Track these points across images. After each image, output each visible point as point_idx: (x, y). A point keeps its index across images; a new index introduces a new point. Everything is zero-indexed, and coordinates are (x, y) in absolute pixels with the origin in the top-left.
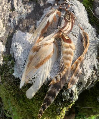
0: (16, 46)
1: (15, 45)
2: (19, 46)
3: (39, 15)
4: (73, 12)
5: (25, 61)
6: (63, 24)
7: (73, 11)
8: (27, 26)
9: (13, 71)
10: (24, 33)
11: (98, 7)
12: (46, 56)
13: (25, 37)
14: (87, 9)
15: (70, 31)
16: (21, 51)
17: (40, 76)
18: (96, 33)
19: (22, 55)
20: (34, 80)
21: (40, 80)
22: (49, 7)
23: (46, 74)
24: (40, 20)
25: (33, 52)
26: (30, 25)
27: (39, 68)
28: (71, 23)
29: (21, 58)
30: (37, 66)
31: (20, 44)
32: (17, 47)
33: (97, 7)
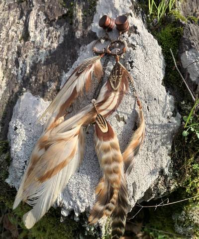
0: (16, 128)
1: (14, 125)
2: (21, 130)
3: (70, 59)
4: (131, 63)
5: (26, 162)
6: (103, 94)
7: (130, 61)
8: (43, 82)
9: (7, 176)
10: (36, 99)
11: (187, 52)
12: (58, 164)
13: (35, 109)
14: (165, 53)
16: (23, 141)
17: (44, 196)
18: (173, 108)
19: (23, 149)
20: (35, 202)
21: (44, 203)
22: (89, 43)
23: (54, 196)
24: (69, 70)
25: (40, 150)
26: (50, 80)
27: (44, 183)
28: (118, 93)
29: (20, 155)
30: (42, 179)
31: (23, 125)
32: (17, 131)
33: (187, 50)
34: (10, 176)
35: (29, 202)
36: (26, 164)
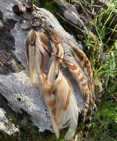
0: (20, 99)
1: (16, 99)
2: (23, 98)
4: (51, 26)
5: (46, 110)
7: (49, 26)
8: (4, 64)
10: (10, 76)
11: (65, 11)
13: (17, 81)
14: (56, 16)
15: (65, 53)
16: (32, 101)
19: (37, 105)
21: (74, 119)
24: (15, 48)
26: (8, 60)
27: (67, 109)
29: (39, 110)
30: (65, 109)
31: (22, 94)
32: (22, 100)
33: (64, 11)
34: (39, 127)
35: (64, 127)
36: (47, 111)
